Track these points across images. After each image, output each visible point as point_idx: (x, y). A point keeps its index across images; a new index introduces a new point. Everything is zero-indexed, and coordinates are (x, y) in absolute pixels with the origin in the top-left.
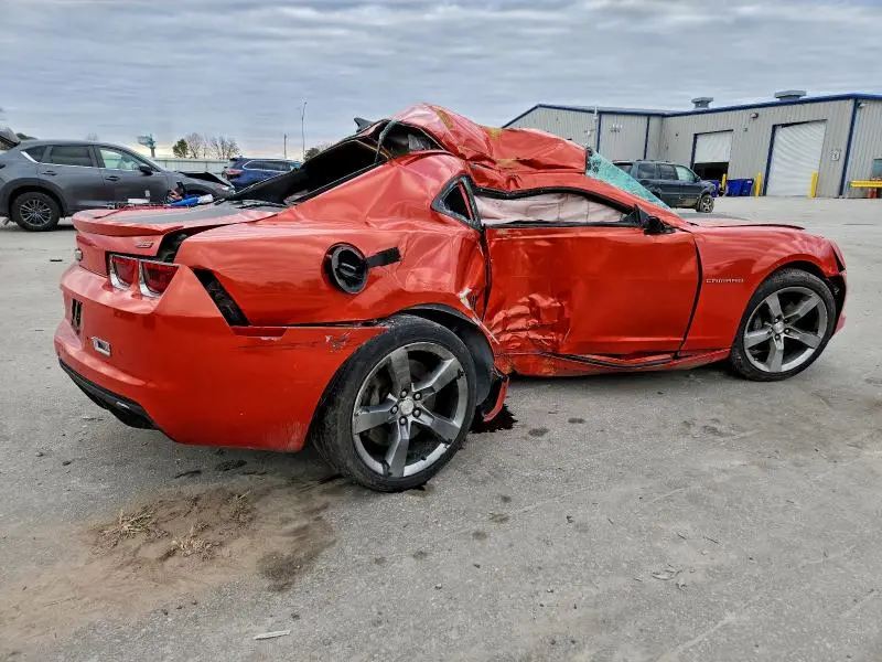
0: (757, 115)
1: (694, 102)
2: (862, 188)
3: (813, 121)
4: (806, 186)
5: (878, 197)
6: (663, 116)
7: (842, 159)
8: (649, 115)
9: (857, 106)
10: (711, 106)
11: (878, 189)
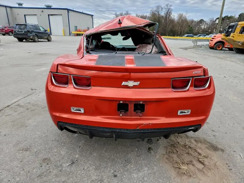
0: (43, 11)
1: (17, 3)
2: (74, 34)
3: (58, 15)
4: (62, 33)
5: (77, 36)
6: (11, 7)
7: (68, 26)
8: (6, 7)
9: (68, 12)
10: (23, 6)
11: (77, 34)
